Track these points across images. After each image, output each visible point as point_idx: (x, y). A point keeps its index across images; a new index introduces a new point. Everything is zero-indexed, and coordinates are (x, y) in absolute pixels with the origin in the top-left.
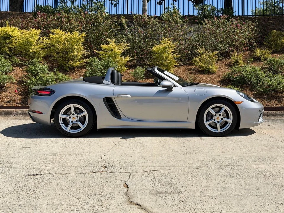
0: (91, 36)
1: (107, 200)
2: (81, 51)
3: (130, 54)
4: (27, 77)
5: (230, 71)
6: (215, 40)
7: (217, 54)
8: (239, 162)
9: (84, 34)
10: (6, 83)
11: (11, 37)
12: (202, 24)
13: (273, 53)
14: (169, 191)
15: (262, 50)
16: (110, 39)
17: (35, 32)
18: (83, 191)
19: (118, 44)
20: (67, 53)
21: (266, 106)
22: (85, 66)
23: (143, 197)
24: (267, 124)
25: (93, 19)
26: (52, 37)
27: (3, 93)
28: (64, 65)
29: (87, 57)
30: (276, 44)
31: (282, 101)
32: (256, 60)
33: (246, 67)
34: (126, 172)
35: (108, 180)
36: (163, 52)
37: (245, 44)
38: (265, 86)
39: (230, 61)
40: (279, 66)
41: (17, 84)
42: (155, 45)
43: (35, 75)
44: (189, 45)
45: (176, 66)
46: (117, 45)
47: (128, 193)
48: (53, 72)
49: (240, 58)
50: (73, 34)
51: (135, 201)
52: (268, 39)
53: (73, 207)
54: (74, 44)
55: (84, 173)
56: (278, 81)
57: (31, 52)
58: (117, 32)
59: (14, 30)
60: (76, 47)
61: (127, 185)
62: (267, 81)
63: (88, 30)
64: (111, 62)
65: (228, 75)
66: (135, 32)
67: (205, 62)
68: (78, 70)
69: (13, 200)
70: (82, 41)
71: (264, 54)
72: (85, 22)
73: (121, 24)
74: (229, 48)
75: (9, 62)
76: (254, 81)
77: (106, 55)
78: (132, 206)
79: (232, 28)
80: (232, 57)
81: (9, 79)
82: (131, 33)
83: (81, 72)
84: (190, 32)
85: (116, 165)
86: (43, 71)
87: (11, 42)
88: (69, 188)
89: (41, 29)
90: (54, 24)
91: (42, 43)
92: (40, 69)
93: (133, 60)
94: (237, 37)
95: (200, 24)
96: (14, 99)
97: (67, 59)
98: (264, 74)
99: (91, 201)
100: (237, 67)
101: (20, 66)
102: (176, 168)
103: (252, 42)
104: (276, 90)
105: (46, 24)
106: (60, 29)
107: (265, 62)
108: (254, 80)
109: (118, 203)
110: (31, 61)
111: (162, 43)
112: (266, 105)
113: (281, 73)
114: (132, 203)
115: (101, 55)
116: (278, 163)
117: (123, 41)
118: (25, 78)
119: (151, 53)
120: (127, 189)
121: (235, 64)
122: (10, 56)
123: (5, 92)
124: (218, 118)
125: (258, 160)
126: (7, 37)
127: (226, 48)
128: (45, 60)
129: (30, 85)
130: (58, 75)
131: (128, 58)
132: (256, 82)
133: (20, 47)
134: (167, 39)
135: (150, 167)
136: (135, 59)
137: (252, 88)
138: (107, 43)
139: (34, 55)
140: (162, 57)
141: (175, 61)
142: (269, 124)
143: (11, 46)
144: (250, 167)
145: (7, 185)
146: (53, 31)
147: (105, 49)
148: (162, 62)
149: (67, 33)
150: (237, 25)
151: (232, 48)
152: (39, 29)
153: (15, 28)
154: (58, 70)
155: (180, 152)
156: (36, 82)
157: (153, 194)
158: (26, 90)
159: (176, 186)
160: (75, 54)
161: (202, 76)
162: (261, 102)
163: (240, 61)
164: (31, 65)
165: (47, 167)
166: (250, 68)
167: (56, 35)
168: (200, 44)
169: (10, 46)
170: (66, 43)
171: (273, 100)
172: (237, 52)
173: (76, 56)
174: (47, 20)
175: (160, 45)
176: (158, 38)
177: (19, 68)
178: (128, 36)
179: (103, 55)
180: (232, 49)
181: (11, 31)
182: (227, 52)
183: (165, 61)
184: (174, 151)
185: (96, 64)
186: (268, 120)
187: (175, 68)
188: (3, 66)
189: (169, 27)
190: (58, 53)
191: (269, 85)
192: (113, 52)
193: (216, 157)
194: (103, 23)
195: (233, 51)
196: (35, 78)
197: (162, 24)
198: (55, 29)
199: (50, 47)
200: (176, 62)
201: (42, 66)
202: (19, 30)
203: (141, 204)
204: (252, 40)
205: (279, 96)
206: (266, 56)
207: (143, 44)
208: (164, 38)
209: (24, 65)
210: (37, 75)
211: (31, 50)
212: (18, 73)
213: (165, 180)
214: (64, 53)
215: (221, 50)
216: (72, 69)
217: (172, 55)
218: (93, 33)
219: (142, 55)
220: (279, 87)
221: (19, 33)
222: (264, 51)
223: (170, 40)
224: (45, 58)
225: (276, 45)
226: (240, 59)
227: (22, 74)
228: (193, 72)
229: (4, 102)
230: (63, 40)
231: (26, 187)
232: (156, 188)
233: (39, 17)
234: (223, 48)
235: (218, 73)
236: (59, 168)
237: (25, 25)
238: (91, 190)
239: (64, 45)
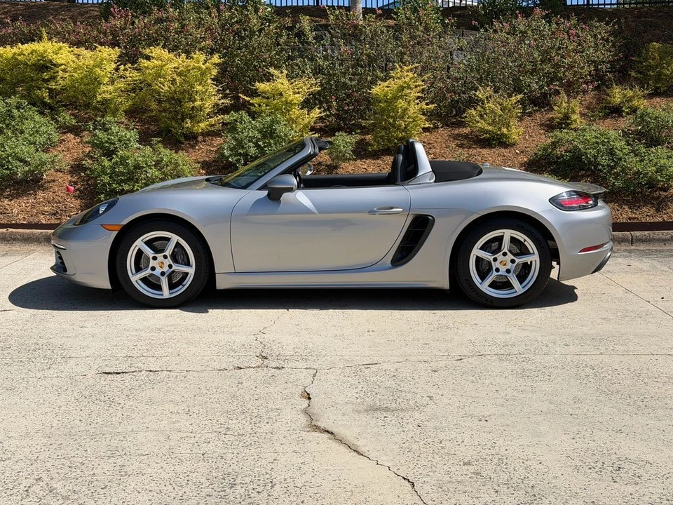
0: (234, 61)
1: (268, 423)
2: (210, 96)
3: (321, 103)
4: (91, 158)
5: (549, 141)
6: (517, 66)
7: (522, 102)
8: (547, 346)
9: (216, 59)
10: (45, 171)
11: (55, 65)
12: (486, 30)
13: (651, 96)
14: (394, 405)
15: (625, 89)
16: (275, 68)
17: (108, 54)
18: (218, 405)
19: (295, 81)
20: (179, 102)
21: (629, 221)
22: (220, 130)
23: (340, 417)
24: (627, 261)
25: (237, 22)
26: (146, 65)
27: (40, 194)
28: (172, 129)
29: (225, 110)
30: (660, 74)
31: (665, 210)
32: (612, 112)
33: (585, 130)
34: (307, 368)
35: (270, 384)
36: (395, 98)
37: (586, 76)
38: (627, 174)
39: (551, 116)
40: (663, 127)
41: (70, 172)
42: (379, 82)
43: (109, 154)
44: (457, 79)
45: (426, 130)
46: (292, 83)
47: (310, 410)
48: (149, 147)
49: (572, 108)
50: (192, 58)
51: (322, 425)
52: (642, 63)
53: (199, 436)
54: (196, 81)
55: (219, 370)
56: (656, 163)
57: (99, 99)
58: (292, 53)
59: (60, 48)
60: (199, 88)
61: (308, 394)
62: (632, 163)
63: (227, 48)
64: (278, 122)
65: (545, 149)
66: (333, 51)
67: (493, 121)
68: (204, 141)
69: (79, 423)
70: (213, 73)
71: (630, 100)
72: (220, 31)
73: (300, 34)
74: (548, 86)
75: (52, 124)
76: (604, 162)
77: (267, 105)
78: (317, 434)
79: (557, 39)
80: (556, 108)
81: (53, 162)
82: (324, 53)
83: (211, 145)
84: (461, 49)
85: (287, 353)
86: (125, 143)
87: (53, 78)
88: (189, 399)
89: (120, 47)
90: (148, 35)
91: (124, 78)
92: (120, 140)
93: (327, 116)
94: (567, 61)
95: (482, 30)
96: (65, 207)
97: (179, 117)
98: (626, 147)
99: (235, 425)
100: (565, 131)
101: (76, 131)
102: (412, 359)
103: (603, 72)
104: (652, 184)
105: (131, 35)
106: (164, 47)
107: (631, 118)
108: (604, 160)
109: (289, 428)
110: (100, 121)
111: (393, 77)
112: (630, 219)
113: (666, 145)
114: (316, 428)
115: (256, 105)
116: (632, 348)
117: (305, 73)
118: (86, 159)
119: (370, 101)
120: (307, 401)
121: (562, 124)
122: (52, 108)
123: (43, 191)
125: (588, 342)
126: (44, 66)
127: (541, 87)
128: (131, 117)
129: (100, 176)
130: (160, 153)
131: (316, 113)
132: (608, 165)
133: (75, 87)
134: (406, 68)
135: (358, 358)
136: (334, 115)
137: (597, 178)
138: (268, 78)
139: (106, 107)
140: (395, 109)
141: (424, 118)
142: (632, 262)
143: (54, 87)
145: (63, 392)
146: (147, 51)
147: (265, 92)
148: (394, 121)
149: (179, 55)
150: (568, 33)
151: (556, 86)
152: (117, 48)
153: (61, 44)
154: (160, 142)
155: (425, 326)
156: (113, 168)
157: (359, 412)
158: (90, 186)
159: (409, 396)
160: (198, 103)
161: (484, 151)
162: (618, 210)
163: (574, 117)
164: (100, 129)
165: (143, 356)
166: (594, 134)
167: (155, 62)
168: (481, 77)
169: (53, 85)
170: (178, 79)
171: (645, 205)
172: (568, 96)
173: (201, 108)
174: (133, 23)
175: (388, 81)
176: (386, 65)
177: (73, 136)
178: (316, 60)
179: (260, 105)
180: (557, 88)
181: (53, 52)
182: (545, 95)
183: (402, 118)
184: (412, 323)
185: (245, 128)
186: (630, 252)
187: (424, 135)
188: (37, 131)
189: (413, 38)
190: (160, 102)
191: (638, 173)
192: (283, 99)
193: (501, 336)
194: (260, 31)
195: (557, 93)
196: (110, 160)
197: (396, 31)
198: (151, 48)
199: (141, 89)
200: (427, 120)
201: (123, 132)
202: (70, 50)
203: (334, 430)
204: (603, 67)
205: (658, 198)
206: (635, 103)
207: (350, 79)
208: (398, 67)
209: (85, 130)
210: (114, 152)
211: (99, 95)
212: (71, 149)
213: (388, 384)
214: (173, 102)
215: (531, 92)
216: (192, 138)
217: (418, 104)
218: (237, 55)
219: (348, 106)
220: (659, 178)
221: (72, 57)
222: (630, 93)
223: (411, 70)
224: (132, 113)
225: (659, 77)
226: (574, 112)
227: (81, 151)
228: (465, 142)
229: (44, 214)
230: (170, 72)
231: (103, 398)
232: (367, 399)
233: (114, 17)
234: (535, 86)
235: (521, 146)
236: (168, 358)
237: (85, 36)
238: (235, 403)
239: (172, 84)
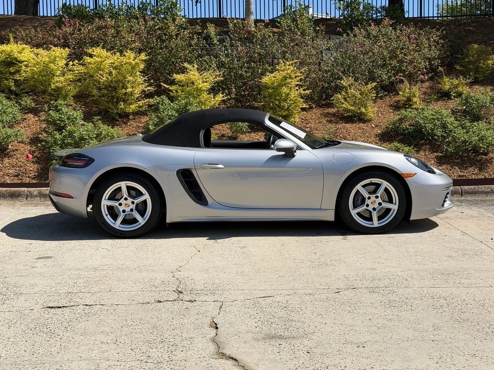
0: (157, 58)
1: (182, 351)
2: (139, 84)
3: (224, 89)
4: (46, 132)
5: (397, 117)
6: (371, 62)
7: (375, 88)
9: (143, 56)
10: (10, 142)
11: (19, 62)
12: (348, 35)
13: (471, 84)
14: (287, 334)
15: (452, 79)
16: (188, 63)
17: (60, 53)
19: (204, 73)
20: (115, 89)
21: (459, 178)
22: (146, 111)
23: (242, 345)
24: (460, 209)
25: (159, 29)
26: (89, 61)
27: (6, 160)
28: (110, 110)
29: (149, 95)
30: (478, 67)
31: (486, 169)
32: (443, 96)
33: (424, 109)
34: (214, 301)
35: (184, 316)
36: (280, 86)
37: (423, 69)
38: (456, 142)
39: (397, 99)
40: (482, 106)
41: (30, 143)
42: (268, 74)
43: (60, 129)
44: (326, 72)
45: (303, 109)
46: (201, 75)
47: (217, 339)
48: (91, 123)
49: (413, 93)
50: (124, 55)
51: (228, 352)
52: (464, 60)
53: (124, 364)
54: (128, 73)
55: (143, 304)
56: (479, 134)
57: (53, 87)
58: (201, 52)
59: (23, 49)
60: (130, 78)
61: (216, 324)
62: (461, 134)
63: (151, 48)
64: (191, 104)
65: (394, 124)
66: (232, 51)
67: (354, 103)
68: (134, 119)
70: (141, 67)
71: (456, 87)
72: (146, 35)
73: (207, 38)
74: (395, 76)
75: (16, 106)
76: (439, 134)
77: (182, 91)
78: (223, 361)
79: (401, 41)
80: (401, 93)
81: (16, 135)
82: (226, 52)
83: (140, 122)
84: (328, 49)
85: (199, 288)
86: (73, 121)
87: (18, 71)
88: (117, 329)
89: (69, 48)
90: (91, 39)
91: (72, 71)
92: (68, 119)
93: (229, 99)
94: (409, 58)
95: (345, 35)
96: (26, 170)
97: (115, 100)
98: (455, 122)
99: (155, 353)
100: (409, 110)
101: (35, 112)
102: (299, 291)
103: (435, 66)
104: (475, 150)
105: (78, 39)
106: (103, 48)
107: (458, 100)
108: (439, 132)
110: (54, 104)
111: (279, 70)
112: (460, 176)
113: (485, 120)
114: (223, 355)
115: (174, 91)
117: (211, 66)
118: (43, 133)
119: (260, 88)
120: (215, 331)
121: (406, 105)
122: (17, 95)
123: (9, 158)
124: (374, 203)
125: (439, 277)
126: (11, 62)
127: (390, 77)
128: (78, 101)
129: (52, 146)
130: (100, 128)
131: (220, 97)
132: (442, 136)
133: (35, 78)
134: (288, 63)
135: (256, 291)
136: (233, 99)
137: (434, 147)
138: (183, 71)
139: (58, 93)
140: (280, 94)
141: (302, 100)
142: (464, 210)
143: (18, 78)
144: (425, 289)
145: (13, 325)
146: (90, 51)
147: (181, 82)
148: (279, 103)
149: (115, 54)
150: (408, 37)
151: (400, 76)
152: (67, 48)
153: (24, 46)
154: (100, 119)
155: (308, 263)
156: (63, 140)
157: (258, 340)
158: (45, 154)
159: (299, 325)
160: (129, 90)
161: (348, 126)
162: (451, 170)
163: (415, 100)
164: (53, 110)
165: (81, 292)
166: (431, 112)
167: (96, 59)
168: (344, 70)
169: (17, 77)
170: (114, 72)
171: (471, 167)
172: (410, 84)
173: (132, 94)
174: (80, 30)
175: (275, 73)
176: (272, 61)
177: (32, 116)
178: (220, 57)
179: (177, 91)
180: (401, 78)
181: (18, 52)
182: (392, 83)
183: (285, 100)
185: (165, 109)
186: (461, 201)
187: (302, 113)
188: (5, 112)
189: (293, 41)
190: (100, 89)
191: (465, 142)
192: (195, 87)
193: (369, 271)
194: (177, 35)
195: (402, 81)
196: (61, 134)
197: (280, 36)
198: (93, 48)
199: (85, 79)
200: (304, 102)
201: (71, 112)
202: (31, 50)
203: (238, 358)
204: (435, 63)
205: (481, 160)
206: (460, 89)
207: (246, 72)
208: (282, 62)
209: (41, 111)
210: (64, 127)
211: (54, 84)
212: (32, 125)
213: (281, 314)
214: (110, 89)
215: (382, 81)
216: (125, 117)
217: (297, 90)
218: (160, 54)
219: (244, 92)
220: (481, 145)
221: (32, 55)
222: (456, 82)
223: (292, 64)
224: (79, 98)
225: (477, 70)
226: (414, 96)
227: (38, 127)
228: (333, 119)
229: (9, 176)
230: (108, 67)
231: (45, 330)
232: (264, 328)
233: (65, 26)
234: (385, 77)
235: (376, 121)
236: (101, 294)
237: (43, 40)
238: (155, 333)
239: (109, 75)
